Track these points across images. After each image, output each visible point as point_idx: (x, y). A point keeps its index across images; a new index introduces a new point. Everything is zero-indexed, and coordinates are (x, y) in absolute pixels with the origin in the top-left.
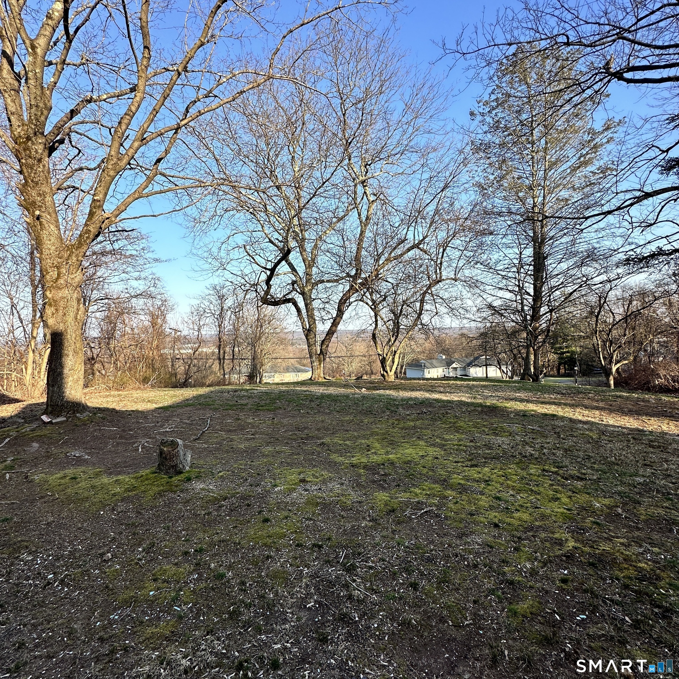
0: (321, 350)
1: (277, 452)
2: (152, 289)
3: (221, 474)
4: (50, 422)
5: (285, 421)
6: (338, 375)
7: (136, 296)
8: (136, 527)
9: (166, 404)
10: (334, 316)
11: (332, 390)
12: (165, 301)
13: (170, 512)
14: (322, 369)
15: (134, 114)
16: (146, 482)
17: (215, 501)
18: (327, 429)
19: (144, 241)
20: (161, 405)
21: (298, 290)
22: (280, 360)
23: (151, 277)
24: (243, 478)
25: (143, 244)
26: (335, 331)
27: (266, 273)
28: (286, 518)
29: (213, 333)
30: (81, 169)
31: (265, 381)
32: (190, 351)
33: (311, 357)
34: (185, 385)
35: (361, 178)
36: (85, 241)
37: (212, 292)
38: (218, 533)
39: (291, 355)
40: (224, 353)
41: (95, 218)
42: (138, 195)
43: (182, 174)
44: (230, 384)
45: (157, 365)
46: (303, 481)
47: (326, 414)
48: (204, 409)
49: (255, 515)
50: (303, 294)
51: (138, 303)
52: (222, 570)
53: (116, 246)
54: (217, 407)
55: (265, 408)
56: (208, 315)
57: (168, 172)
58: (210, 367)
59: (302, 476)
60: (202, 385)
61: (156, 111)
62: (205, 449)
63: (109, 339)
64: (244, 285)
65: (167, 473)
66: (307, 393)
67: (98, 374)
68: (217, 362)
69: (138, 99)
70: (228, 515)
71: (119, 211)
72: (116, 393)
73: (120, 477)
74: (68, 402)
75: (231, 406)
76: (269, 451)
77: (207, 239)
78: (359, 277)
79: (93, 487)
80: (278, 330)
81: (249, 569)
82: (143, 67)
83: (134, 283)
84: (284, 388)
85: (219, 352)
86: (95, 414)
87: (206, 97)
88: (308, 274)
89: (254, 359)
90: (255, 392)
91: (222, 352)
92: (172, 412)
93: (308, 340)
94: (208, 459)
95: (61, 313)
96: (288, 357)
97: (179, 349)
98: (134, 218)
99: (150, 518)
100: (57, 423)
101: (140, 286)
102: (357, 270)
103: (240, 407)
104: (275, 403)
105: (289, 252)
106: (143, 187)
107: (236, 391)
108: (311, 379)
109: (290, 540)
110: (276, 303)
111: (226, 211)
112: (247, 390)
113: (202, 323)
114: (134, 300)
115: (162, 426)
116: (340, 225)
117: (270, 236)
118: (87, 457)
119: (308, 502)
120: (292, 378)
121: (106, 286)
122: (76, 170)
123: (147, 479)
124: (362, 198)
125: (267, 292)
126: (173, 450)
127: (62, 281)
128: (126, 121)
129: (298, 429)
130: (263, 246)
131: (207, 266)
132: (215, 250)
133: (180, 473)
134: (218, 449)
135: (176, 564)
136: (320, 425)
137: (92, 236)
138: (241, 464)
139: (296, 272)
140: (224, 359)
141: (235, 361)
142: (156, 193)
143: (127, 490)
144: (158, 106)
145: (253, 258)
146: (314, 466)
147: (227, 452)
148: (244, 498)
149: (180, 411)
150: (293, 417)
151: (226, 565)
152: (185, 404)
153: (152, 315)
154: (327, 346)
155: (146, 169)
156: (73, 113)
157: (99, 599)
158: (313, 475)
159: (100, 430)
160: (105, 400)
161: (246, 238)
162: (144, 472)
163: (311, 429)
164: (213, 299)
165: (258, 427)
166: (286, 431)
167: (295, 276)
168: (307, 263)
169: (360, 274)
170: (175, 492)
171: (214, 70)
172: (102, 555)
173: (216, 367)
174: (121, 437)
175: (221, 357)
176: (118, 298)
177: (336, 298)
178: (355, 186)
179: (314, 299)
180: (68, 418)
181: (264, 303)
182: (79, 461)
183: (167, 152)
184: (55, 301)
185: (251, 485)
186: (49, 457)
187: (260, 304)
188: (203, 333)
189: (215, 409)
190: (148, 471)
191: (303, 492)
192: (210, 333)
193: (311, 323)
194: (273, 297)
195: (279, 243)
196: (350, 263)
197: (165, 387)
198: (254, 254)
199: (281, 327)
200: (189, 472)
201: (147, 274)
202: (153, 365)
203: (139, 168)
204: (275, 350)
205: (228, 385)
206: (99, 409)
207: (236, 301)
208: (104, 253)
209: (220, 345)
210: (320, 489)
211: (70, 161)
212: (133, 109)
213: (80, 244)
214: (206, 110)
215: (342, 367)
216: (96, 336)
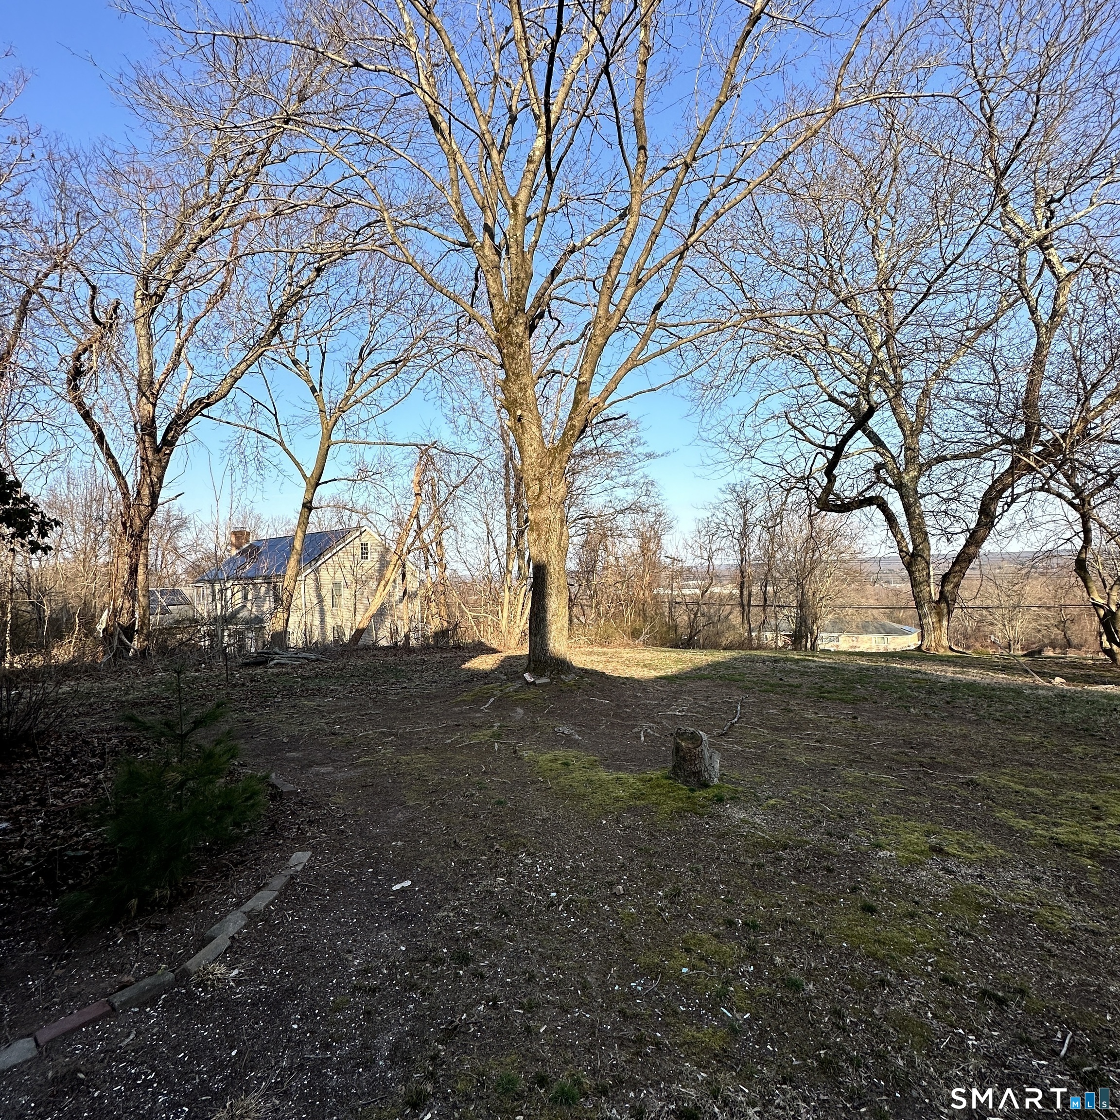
0: (941, 593)
1: (872, 782)
2: (644, 499)
3: (772, 802)
4: (533, 683)
5: (880, 725)
6: (978, 645)
7: (623, 511)
8: (652, 856)
9: (669, 672)
10: (972, 526)
11: (973, 675)
12: (660, 515)
13: (696, 846)
14: (944, 630)
15: (627, 249)
16: (658, 790)
17: (767, 846)
18: (978, 754)
19: (633, 430)
20: (662, 673)
21: (890, 480)
22: (850, 610)
23: (642, 481)
24: (811, 817)
25: (631, 434)
26: (975, 556)
27: (825, 456)
28: (912, 916)
29: (731, 562)
30: (562, 345)
31: (821, 647)
32: (698, 591)
33: (919, 606)
34: (688, 644)
35: (1036, 234)
36: (569, 441)
37: (729, 497)
38: (780, 906)
39: (872, 602)
40: (750, 595)
41: (582, 407)
42: (632, 364)
43: (688, 319)
44: (759, 647)
45: (650, 612)
46: (938, 850)
47: (970, 722)
48: (728, 686)
49: (844, 892)
50: (899, 487)
51: (625, 522)
52: (795, 974)
53: (599, 442)
54: (749, 685)
55: (834, 696)
56: (725, 534)
57: (667, 321)
58: (727, 617)
59: (933, 840)
60: (716, 646)
61: (655, 235)
62: (737, 752)
63: (588, 572)
64: (787, 481)
65: (685, 782)
66: (919, 675)
67: (576, 620)
68: (737, 611)
69: (631, 226)
70: (795, 879)
71: (609, 391)
72: (600, 650)
73: (621, 775)
74: (551, 658)
75: (772, 686)
76: (856, 778)
77: (722, 413)
78: (1035, 441)
79: (590, 782)
80: (846, 556)
81: (847, 992)
82: (637, 178)
83: (620, 493)
84: (864, 662)
85: (742, 593)
86: (582, 677)
87: (725, 187)
88: (910, 449)
89: (801, 606)
90: (812, 665)
91: (746, 593)
92: (681, 685)
93: (911, 573)
94: (746, 771)
95: (543, 540)
96: (866, 604)
97: (680, 588)
98: (627, 398)
99: (668, 847)
100: (541, 685)
101: (626, 496)
102: (1029, 428)
103: (787, 689)
104: (854, 688)
105: (871, 411)
106: (637, 351)
107: (776, 661)
108: (919, 648)
109: (926, 964)
110: (845, 507)
111: (753, 361)
112: (797, 661)
113: (714, 548)
114: (620, 517)
115: (669, 706)
116: (986, 341)
117: (829, 390)
118: (577, 737)
119: (956, 897)
120: (874, 644)
121: (586, 500)
122: (557, 348)
123: (658, 786)
124: (1039, 275)
125: (828, 490)
126: (695, 748)
127: (544, 497)
128: (616, 263)
129: (909, 744)
130: (818, 408)
131: (723, 456)
132: (734, 428)
133: (705, 785)
134: (760, 757)
135: (716, 936)
136: (958, 744)
137: (577, 433)
138: (806, 792)
139: (884, 447)
140: (749, 605)
141: (768, 609)
142: (655, 355)
143: (633, 796)
144: (658, 226)
145: (802, 433)
146: (959, 826)
147: (776, 764)
148: (820, 854)
149: (691, 685)
150: (895, 719)
151: (802, 969)
152: (695, 675)
153: (642, 536)
154: (957, 586)
155: (638, 325)
156: (554, 273)
157: (615, 950)
158: (959, 843)
159: (589, 700)
160: (588, 658)
161: (788, 400)
162: (654, 774)
163: (939, 748)
164: (732, 507)
165: (827, 728)
166: (883, 745)
167: (881, 455)
168: (908, 427)
169: (1038, 434)
170: (701, 816)
171: (735, 140)
172: (611, 885)
173: (736, 618)
174: (616, 715)
175: (745, 602)
176: (600, 516)
177: (978, 489)
178: (1022, 254)
179: (924, 496)
180: (552, 679)
181: (822, 509)
182: (568, 742)
183: (668, 290)
184: (537, 524)
185: (830, 834)
186: (535, 729)
187: (815, 510)
188: (717, 562)
189: (746, 689)
190: (658, 773)
191: (941, 873)
192: (726, 562)
193: (919, 541)
194: (838, 497)
195: (848, 400)
196: (1014, 416)
197: (662, 645)
198: (803, 424)
199: (851, 551)
200: (718, 787)
201: (636, 478)
202: (644, 611)
203: (629, 325)
204: (839, 591)
205: (756, 649)
206: (586, 671)
207: (769, 509)
208: (583, 455)
209: (743, 583)
210: (980, 876)
211: (549, 338)
212: (626, 242)
213: (564, 446)
214: (726, 207)
215: (987, 629)
216: (573, 569)
